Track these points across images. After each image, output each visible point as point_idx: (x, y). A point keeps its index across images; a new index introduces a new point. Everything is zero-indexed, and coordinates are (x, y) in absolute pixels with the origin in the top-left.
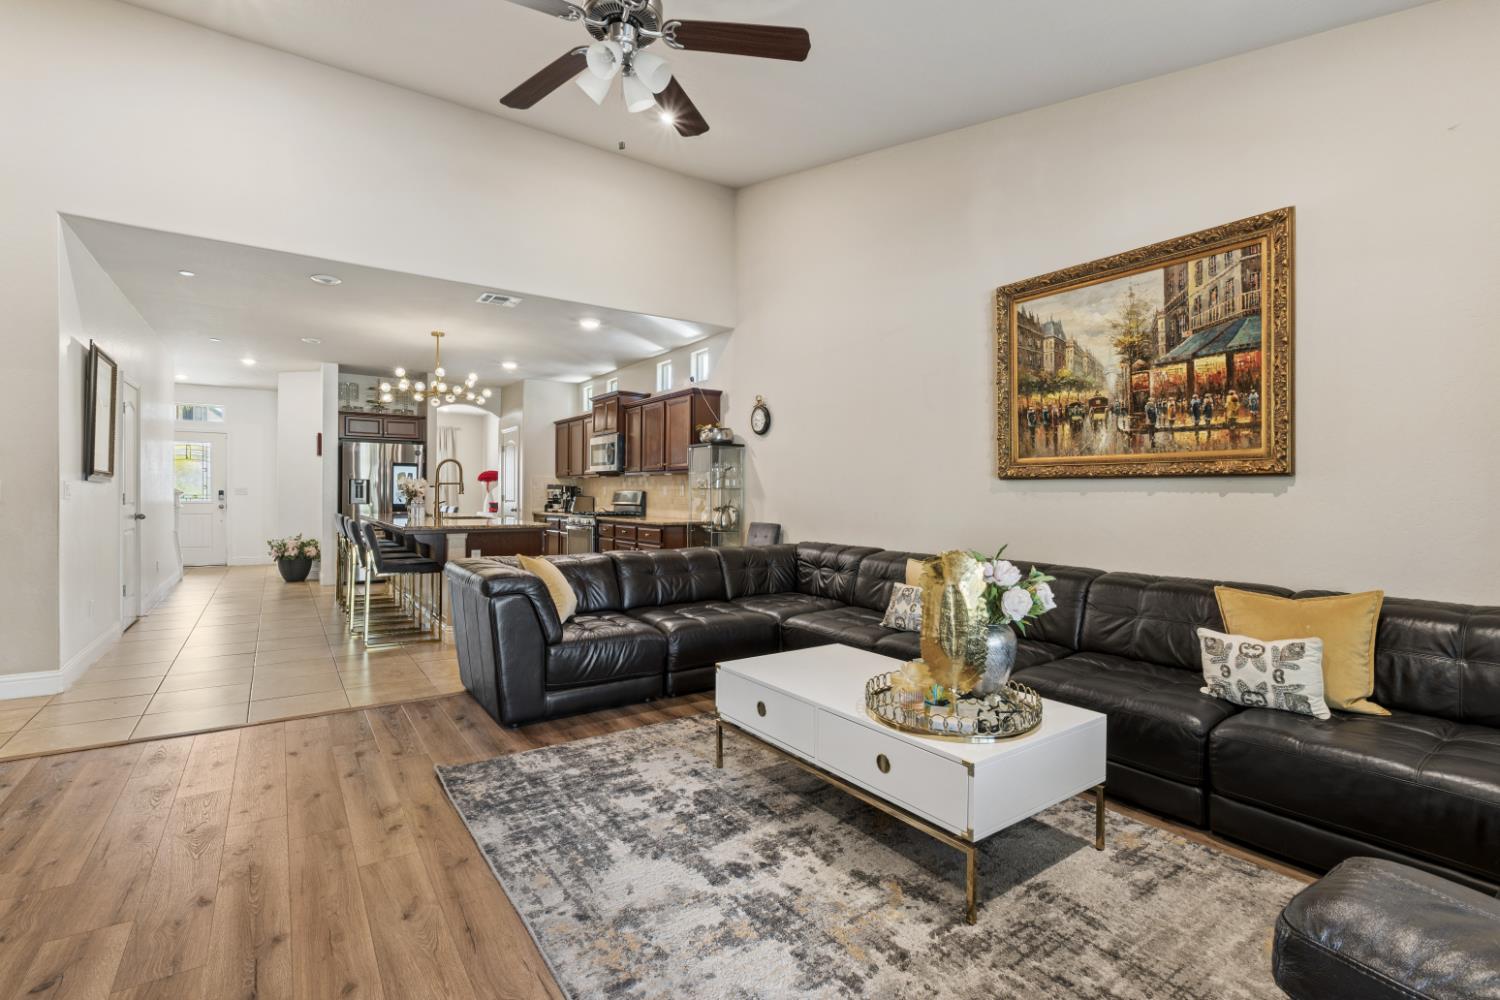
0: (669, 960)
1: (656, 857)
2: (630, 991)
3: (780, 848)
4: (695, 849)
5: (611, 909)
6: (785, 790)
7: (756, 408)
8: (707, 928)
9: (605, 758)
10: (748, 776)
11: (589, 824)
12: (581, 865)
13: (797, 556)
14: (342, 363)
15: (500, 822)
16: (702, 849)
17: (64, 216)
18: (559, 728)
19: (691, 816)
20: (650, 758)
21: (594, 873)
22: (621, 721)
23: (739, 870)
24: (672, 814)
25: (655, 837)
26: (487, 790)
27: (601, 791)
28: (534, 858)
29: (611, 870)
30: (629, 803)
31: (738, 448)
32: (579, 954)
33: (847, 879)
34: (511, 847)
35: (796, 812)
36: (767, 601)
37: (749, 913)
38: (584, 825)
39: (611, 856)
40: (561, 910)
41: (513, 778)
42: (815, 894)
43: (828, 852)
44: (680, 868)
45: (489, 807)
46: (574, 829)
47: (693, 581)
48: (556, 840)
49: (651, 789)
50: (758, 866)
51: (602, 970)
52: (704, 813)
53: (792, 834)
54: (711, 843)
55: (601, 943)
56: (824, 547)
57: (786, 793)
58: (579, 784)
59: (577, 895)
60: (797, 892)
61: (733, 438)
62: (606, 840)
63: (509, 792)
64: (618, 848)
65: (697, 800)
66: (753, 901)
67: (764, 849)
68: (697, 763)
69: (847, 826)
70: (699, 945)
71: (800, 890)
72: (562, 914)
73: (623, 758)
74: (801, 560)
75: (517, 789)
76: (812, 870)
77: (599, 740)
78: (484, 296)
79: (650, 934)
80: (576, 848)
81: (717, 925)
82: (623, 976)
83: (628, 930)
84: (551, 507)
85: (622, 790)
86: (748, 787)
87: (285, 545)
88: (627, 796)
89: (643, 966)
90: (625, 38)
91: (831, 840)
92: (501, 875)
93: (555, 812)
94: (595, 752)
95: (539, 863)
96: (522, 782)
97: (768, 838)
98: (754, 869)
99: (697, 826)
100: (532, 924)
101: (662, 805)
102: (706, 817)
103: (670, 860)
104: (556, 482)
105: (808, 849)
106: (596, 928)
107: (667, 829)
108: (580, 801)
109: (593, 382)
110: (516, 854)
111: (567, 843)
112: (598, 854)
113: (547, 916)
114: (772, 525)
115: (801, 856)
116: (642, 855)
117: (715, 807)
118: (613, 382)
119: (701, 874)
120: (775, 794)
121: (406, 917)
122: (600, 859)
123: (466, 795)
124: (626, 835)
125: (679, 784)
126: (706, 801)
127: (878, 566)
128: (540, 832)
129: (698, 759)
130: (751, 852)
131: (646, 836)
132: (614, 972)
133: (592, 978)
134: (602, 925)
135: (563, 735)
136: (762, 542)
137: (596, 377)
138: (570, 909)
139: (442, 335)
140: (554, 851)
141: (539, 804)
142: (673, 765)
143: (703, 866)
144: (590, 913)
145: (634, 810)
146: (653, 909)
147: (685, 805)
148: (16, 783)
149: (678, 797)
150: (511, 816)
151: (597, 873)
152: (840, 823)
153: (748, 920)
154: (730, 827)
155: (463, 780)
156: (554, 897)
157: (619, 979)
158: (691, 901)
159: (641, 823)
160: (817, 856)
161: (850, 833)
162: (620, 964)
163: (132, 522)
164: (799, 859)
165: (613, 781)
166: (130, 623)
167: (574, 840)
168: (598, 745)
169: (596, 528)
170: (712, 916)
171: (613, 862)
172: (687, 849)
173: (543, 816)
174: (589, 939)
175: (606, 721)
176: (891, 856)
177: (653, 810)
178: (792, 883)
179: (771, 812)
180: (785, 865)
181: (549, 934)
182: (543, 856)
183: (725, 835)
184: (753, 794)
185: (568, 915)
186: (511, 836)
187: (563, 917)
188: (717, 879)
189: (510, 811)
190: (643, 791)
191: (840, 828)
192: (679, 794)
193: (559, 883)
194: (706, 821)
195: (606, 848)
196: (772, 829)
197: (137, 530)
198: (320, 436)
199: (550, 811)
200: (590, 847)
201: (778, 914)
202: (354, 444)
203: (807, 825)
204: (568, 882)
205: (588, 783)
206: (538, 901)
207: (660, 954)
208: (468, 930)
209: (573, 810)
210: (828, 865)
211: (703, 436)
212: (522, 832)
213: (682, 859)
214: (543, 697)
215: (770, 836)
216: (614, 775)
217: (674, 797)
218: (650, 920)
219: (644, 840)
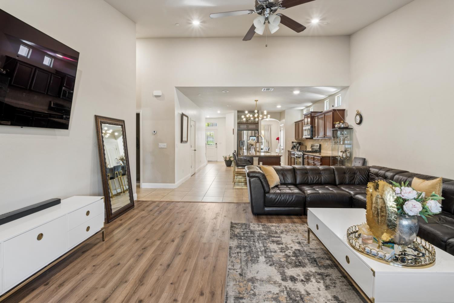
0: (255, 297)
1: (271, 265)
2: (241, 301)
3: (312, 277)
4: (283, 267)
5: (249, 275)
6: (328, 258)
7: (357, 115)
8: (272, 293)
9: (275, 231)
10: (317, 249)
11: (258, 249)
12: (249, 260)
13: (369, 171)
14: (238, 110)
15: (237, 241)
16: (286, 268)
17: (176, 87)
18: (268, 218)
19: (289, 256)
20: (288, 234)
21: (251, 263)
22: (287, 220)
23: (293, 279)
24: (284, 254)
25: (274, 259)
26: (239, 231)
27: (267, 240)
28: (239, 254)
29: (256, 264)
30: (274, 247)
31: (351, 130)
32: (234, 285)
33: (330, 297)
34: (235, 249)
35: (326, 267)
36: (352, 187)
37: (287, 294)
38: (257, 249)
39: (258, 260)
40: (237, 271)
41: (247, 230)
42: (314, 298)
43: (329, 285)
44: (276, 271)
45: (237, 236)
46: (254, 249)
47: (322, 177)
48: (247, 251)
49: (282, 244)
50: (301, 280)
51: (237, 291)
52: (294, 257)
53: (319, 274)
54: (290, 267)
55: (241, 284)
56: (381, 168)
57: (327, 259)
58: (263, 236)
59: (243, 268)
60: (308, 294)
61: (348, 126)
62: (260, 255)
63: (244, 234)
64: (262, 259)
65: (294, 252)
66: (292, 291)
67: (306, 275)
68: (302, 240)
69: (343, 278)
70: (266, 296)
71: (310, 294)
72: (237, 272)
73: (280, 232)
74: (370, 173)
75: (246, 233)
76: (319, 289)
77: (276, 225)
78: (263, 89)
79: (255, 287)
80: (251, 255)
81: (275, 293)
82: (241, 296)
83: (250, 284)
84: (293, 149)
85: (273, 242)
86: (314, 253)
87: (226, 157)
88: (274, 244)
89: (248, 295)
90: (267, 13)
91: (333, 281)
92: (229, 256)
93: (252, 243)
94: (273, 228)
95: (240, 256)
96: (249, 232)
97: (310, 272)
98: (298, 280)
99: (289, 260)
100: (228, 272)
101: (282, 251)
102: (294, 258)
103: (274, 268)
104: (295, 141)
105: (322, 281)
106: (242, 279)
107: (279, 258)
108: (260, 242)
109: (306, 109)
110: (236, 251)
111: (250, 252)
112: (256, 259)
113: (233, 271)
114: (362, 158)
115: (318, 283)
116: (267, 263)
117: (299, 256)
118: (312, 108)
119: (280, 275)
120: (323, 258)
121: (204, 258)
122: (255, 260)
123: (234, 231)
124: (266, 256)
125: (292, 245)
126: (296, 254)
127: (402, 179)
128: (245, 247)
129: (303, 238)
130: (301, 275)
131: (272, 258)
132: (240, 293)
133: (234, 292)
134: (245, 279)
135: (268, 221)
136: (358, 164)
137: (307, 107)
138: (239, 271)
139: (257, 101)
140: (245, 254)
141: (249, 239)
142: (294, 238)
143: (283, 274)
144: (244, 275)
145: (273, 249)
146: (260, 280)
147: (289, 252)
148: (160, 207)
149: (289, 249)
150: (240, 240)
151: (252, 264)
152: (341, 277)
153: (286, 296)
154: (299, 264)
155: (235, 227)
156: (238, 266)
157: (239, 296)
158: (272, 283)
159: (273, 254)
160: (324, 285)
161: (343, 282)
162: (242, 292)
163: (194, 151)
164: (316, 283)
165: (273, 239)
166: (193, 174)
167: (252, 252)
168: (275, 226)
169: (303, 156)
170: (276, 290)
171: (258, 262)
172: (281, 266)
173: (248, 243)
174: (239, 281)
175: (282, 219)
176: (355, 297)
177: (279, 251)
178: (308, 290)
179: (317, 264)
180: (310, 283)
181: (231, 276)
182: (242, 254)
183: (296, 266)
184: (315, 256)
185: (238, 273)
186: (237, 246)
187: (236, 273)
188: (284, 279)
189: (241, 239)
190: (279, 244)
191: (340, 279)
192: (290, 248)
193: (241, 263)
194: (293, 259)
195: (259, 258)
196: (314, 270)
197: (195, 153)
198: (233, 129)
199: (251, 242)
200: (255, 256)
201: (297, 299)
202: (242, 131)
203: (327, 273)
204: (243, 263)
205: (265, 237)
206: (233, 266)
207: (254, 295)
208: (215, 267)
209: (257, 244)
210: (326, 290)
211: (336, 126)
212: (240, 246)
213: (277, 269)
214: (264, 208)
215: (311, 272)
216: (274, 237)
217: (287, 249)
218: (258, 283)
219: (270, 259)
